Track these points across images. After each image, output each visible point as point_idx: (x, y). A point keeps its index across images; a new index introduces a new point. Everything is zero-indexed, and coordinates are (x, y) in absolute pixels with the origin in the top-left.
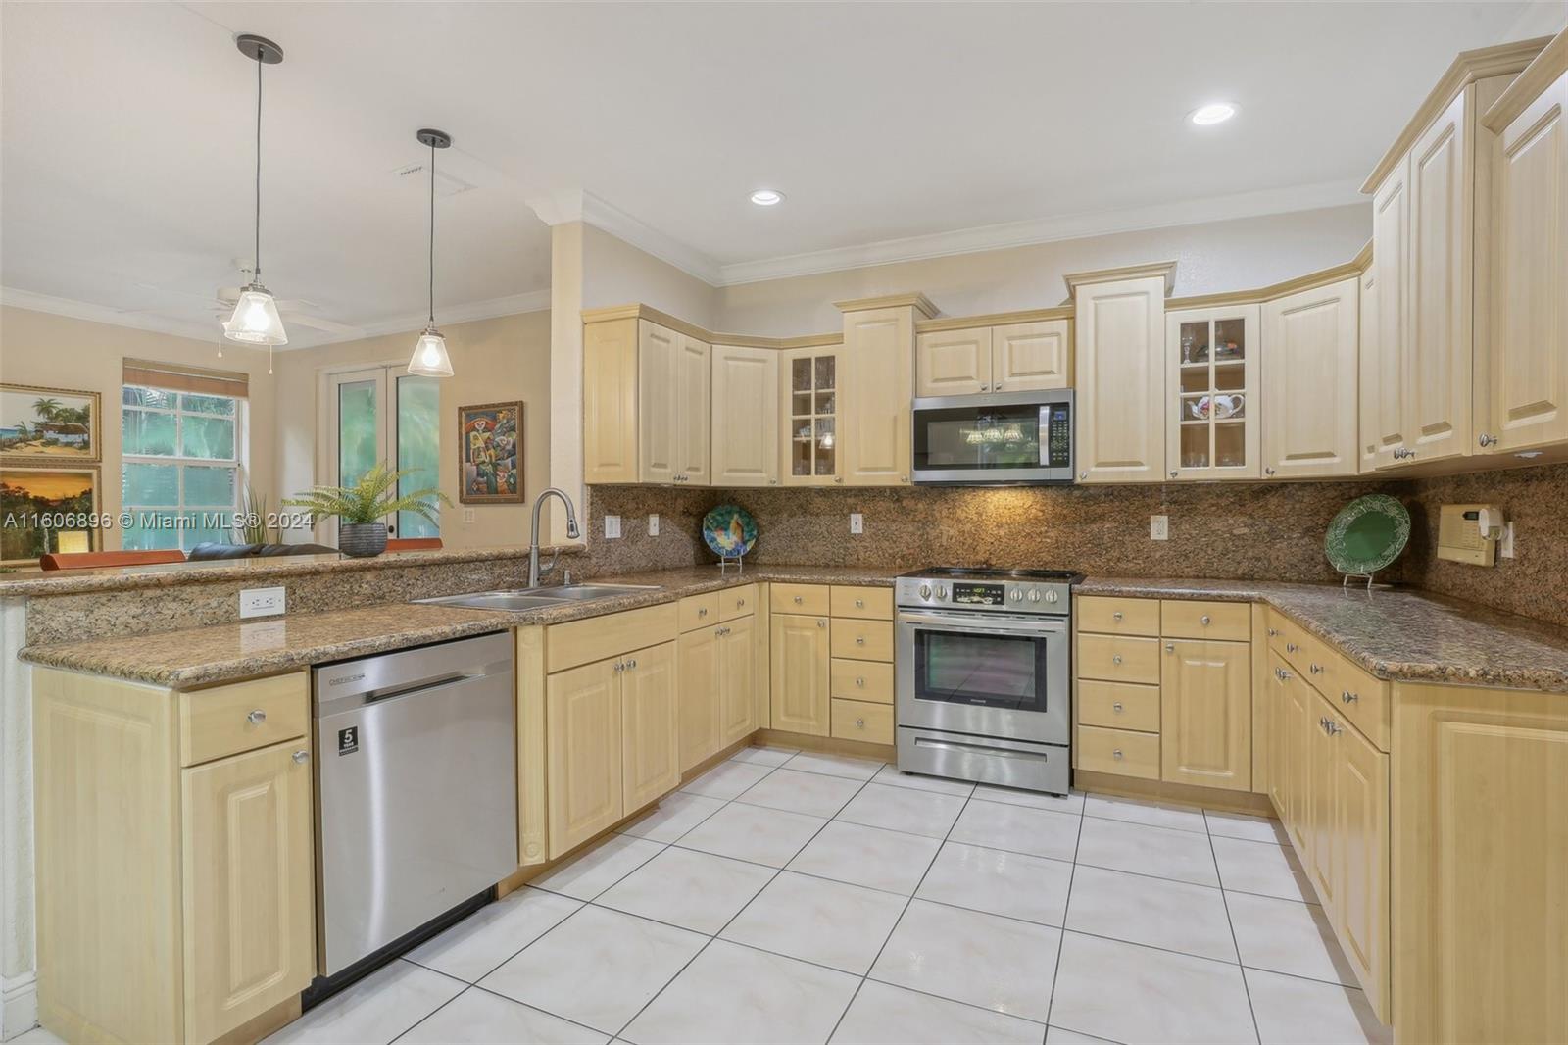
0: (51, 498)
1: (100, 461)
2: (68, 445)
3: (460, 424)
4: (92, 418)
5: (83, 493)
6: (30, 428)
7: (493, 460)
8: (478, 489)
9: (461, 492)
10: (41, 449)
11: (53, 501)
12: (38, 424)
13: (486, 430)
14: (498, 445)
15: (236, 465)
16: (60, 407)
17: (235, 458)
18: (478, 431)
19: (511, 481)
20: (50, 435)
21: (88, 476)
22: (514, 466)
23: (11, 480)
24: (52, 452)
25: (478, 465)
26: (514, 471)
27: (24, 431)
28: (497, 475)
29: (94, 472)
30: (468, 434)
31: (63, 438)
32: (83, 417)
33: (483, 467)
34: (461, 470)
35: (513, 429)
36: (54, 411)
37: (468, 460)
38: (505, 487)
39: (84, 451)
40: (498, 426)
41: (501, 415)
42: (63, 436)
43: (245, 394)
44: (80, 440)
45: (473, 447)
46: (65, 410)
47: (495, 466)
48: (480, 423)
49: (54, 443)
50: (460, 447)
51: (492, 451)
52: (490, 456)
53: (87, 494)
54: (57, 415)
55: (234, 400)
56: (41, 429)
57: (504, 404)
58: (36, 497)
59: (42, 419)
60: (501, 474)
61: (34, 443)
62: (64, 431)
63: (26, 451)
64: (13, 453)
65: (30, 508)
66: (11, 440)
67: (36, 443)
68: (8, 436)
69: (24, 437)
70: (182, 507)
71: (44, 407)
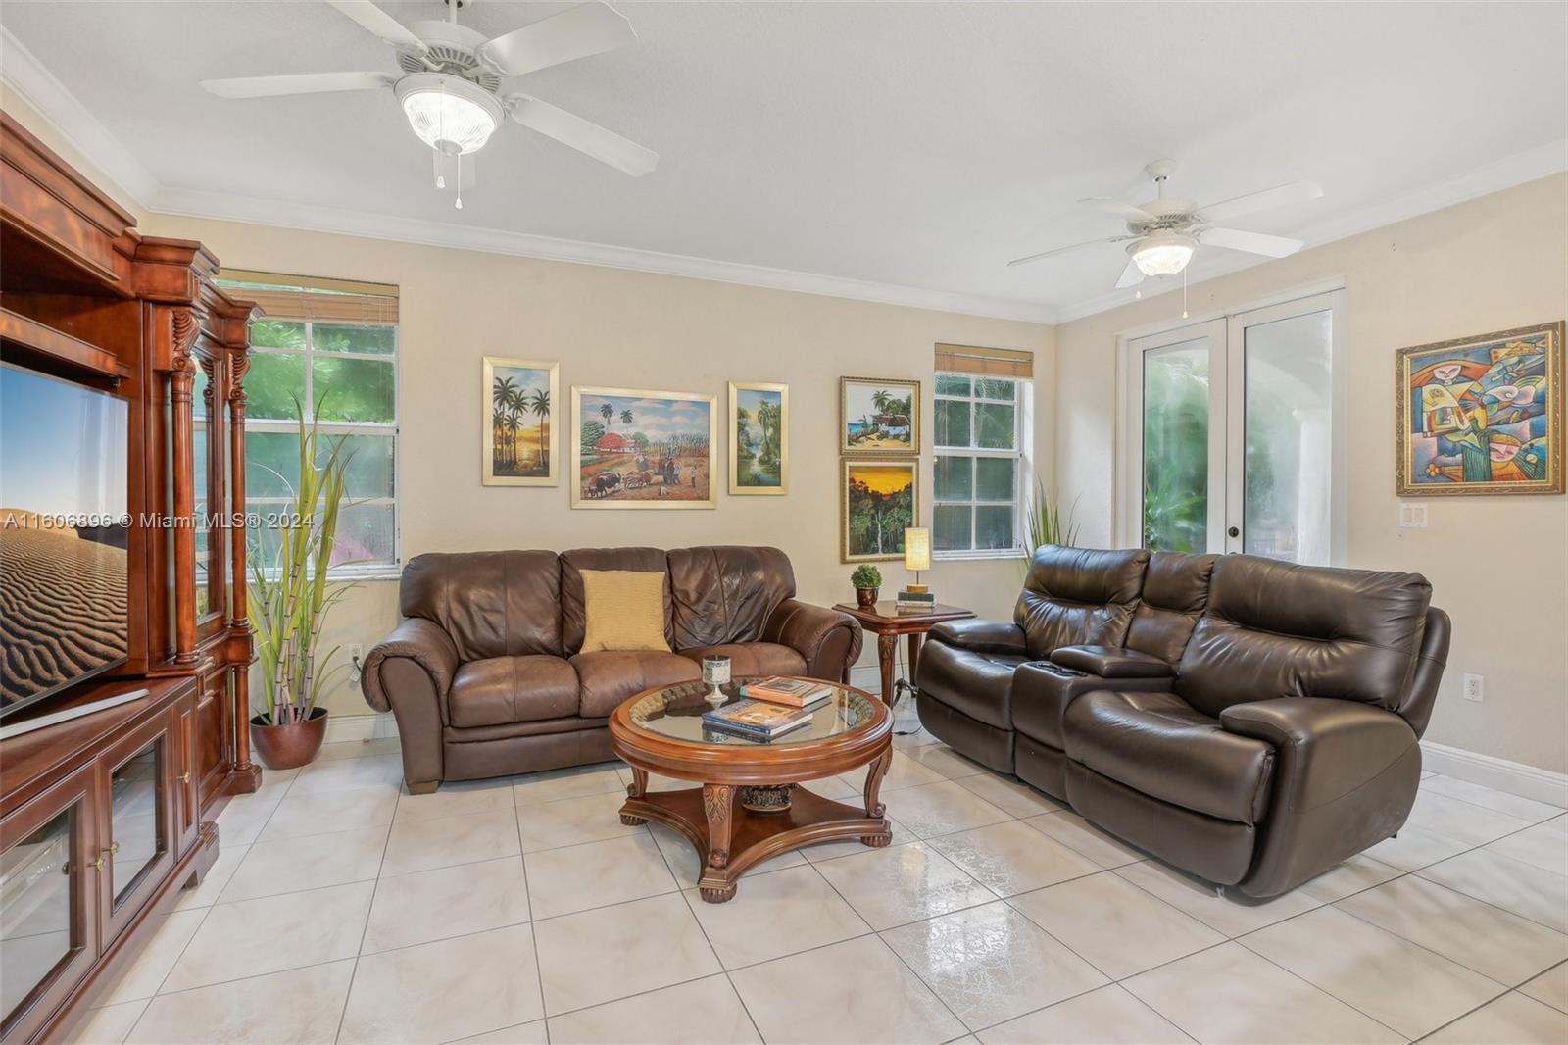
0: (883, 493)
1: (919, 453)
2: (896, 437)
3: (1400, 375)
4: (913, 409)
5: (906, 487)
6: (870, 421)
7: (1481, 425)
8: (1441, 474)
9: (1400, 479)
10: (879, 442)
11: (885, 496)
12: (875, 417)
13: (1463, 377)
14: (1498, 401)
15: (1019, 456)
16: (891, 398)
17: (1016, 448)
18: (1442, 382)
19: (1531, 457)
20: (883, 428)
21: (909, 470)
22: (1538, 432)
23: (858, 474)
24: (886, 445)
25: (1440, 436)
26: (1541, 442)
27: (865, 425)
28: (1490, 449)
29: (914, 464)
30: (1416, 388)
31: (893, 431)
32: (906, 408)
33: (1453, 438)
34: (1400, 445)
35: (1541, 371)
36: (887, 403)
37: (1417, 428)
38: (1513, 468)
39: (907, 444)
40: (1494, 369)
41: (1502, 352)
42: (891, 428)
43: (1029, 374)
44: (904, 432)
45: (1427, 408)
46: (893, 402)
47: (1487, 437)
48: (1449, 370)
49: (884, 436)
50: (1400, 410)
51: (1478, 413)
52: (1474, 420)
53: (909, 488)
54: (889, 407)
55: (1017, 381)
56: (878, 420)
57: (1515, 332)
58: (873, 492)
59: (877, 412)
60: (1503, 448)
61: (871, 436)
62: (893, 423)
63: (867, 445)
64: (858, 447)
65: (870, 502)
66: (856, 434)
67: (874, 436)
68: (855, 430)
69: (866, 431)
70: (975, 502)
71: (880, 400)
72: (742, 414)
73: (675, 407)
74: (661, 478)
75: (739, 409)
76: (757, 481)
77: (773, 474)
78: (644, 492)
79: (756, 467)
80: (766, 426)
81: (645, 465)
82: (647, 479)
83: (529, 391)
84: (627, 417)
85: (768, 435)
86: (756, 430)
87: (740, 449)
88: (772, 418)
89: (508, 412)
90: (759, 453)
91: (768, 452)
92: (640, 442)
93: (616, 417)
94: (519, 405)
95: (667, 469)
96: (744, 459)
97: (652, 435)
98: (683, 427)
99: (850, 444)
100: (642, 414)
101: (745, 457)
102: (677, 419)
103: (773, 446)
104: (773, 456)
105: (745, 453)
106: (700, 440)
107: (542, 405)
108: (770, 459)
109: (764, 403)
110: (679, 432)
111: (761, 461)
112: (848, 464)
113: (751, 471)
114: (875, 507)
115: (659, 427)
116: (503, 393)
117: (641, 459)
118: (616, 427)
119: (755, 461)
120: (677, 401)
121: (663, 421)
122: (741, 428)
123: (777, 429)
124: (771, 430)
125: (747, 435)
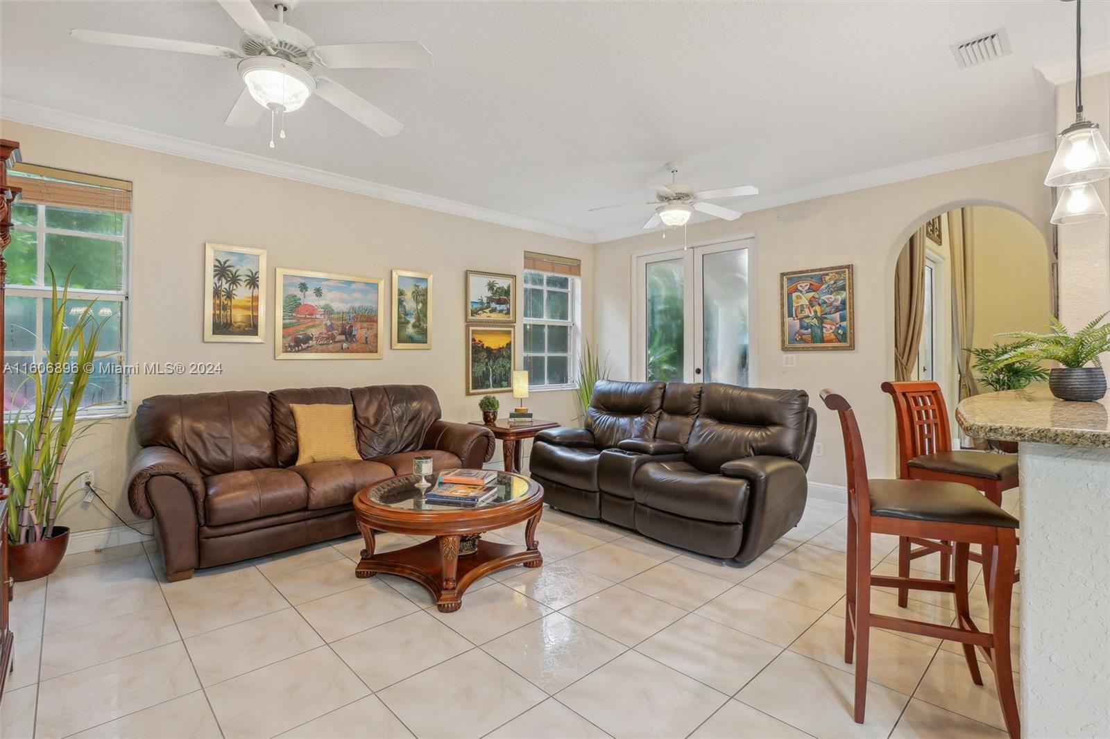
0: (494, 348)
1: (515, 322)
2: (501, 311)
3: (782, 287)
4: (511, 293)
5: (507, 344)
6: (485, 300)
7: (819, 314)
8: (802, 339)
9: (783, 342)
10: (490, 315)
11: (494, 350)
12: (488, 298)
13: (811, 290)
14: (825, 303)
15: (572, 325)
16: (498, 286)
17: (570, 320)
18: (801, 292)
19: (840, 331)
20: (493, 305)
21: (509, 333)
22: (843, 319)
23: (477, 336)
24: (494, 316)
25: (801, 320)
26: (844, 324)
27: (482, 303)
28: (823, 327)
29: (512, 329)
30: (790, 295)
31: (499, 307)
32: (507, 292)
33: (807, 321)
34: (783, 323)
35: (843, 288)
36: (495, 289)
37: (790, 315)
38: (833, 336)
39: (508, 316)
40: (824, 286)
41: (827, 278)
42: (499, 305)
43: (579, 274)
44: (506, 308)
45: (795, 304)
46: (499, 288)
47: (821, 320)
48: (804, 286)
49: (493, 310)
50: (782, 305)
51: (817, 308)
52: (816, 312)
53: (509, 345)
54: (496, 291)
55: (570, 278)
56: (490, 300)
57: (832, 268)
58: (487, 347)
59: (489, 294)
60: (828, 326)
61: (486, 311)
62: (499, 302)
63: (483, 316)
64: (477, 317)
65: (484, 354)
66: (476, 309)
67: (487, 311)
68: (475, 306)
69: (483, 307)
70: (546, 354)
71: (491, 286)
72: (401, 293)
73: (354, 286)
74: (343, 337)
75: (399, 290)
76: (411, 340)
77: (421, 336)
78: (330, 347)
79: (410, 330)
80: (417, 302)
81: (331, 328)
82: (333, 337)
83: (243, 271)
84: (318, 292)
85: (419, 308)
86: (410, 304)
87: (399, 317)
88: (421, 296)
89: (225, 286)
90: (412, 321)
91: (418, 320)
92: (328, 311)
93: (310, 292)
94: (234, 280)
95: (348, 334)
96: (402, 324)
97: (338, 306)
98: (358, 301)
99: (472, 315)
100: (330, 291)
101: (403, 323)
102: (355, 295)
103: (422, 315)
104: (421, 322)
105: (403, 320)
106: (371, 310)
107: (253, 282)
108: (420, 325)
109: (416, 286)
110: (357, 305)
111: (414, 326)
112: (471, 328)
113: (407, 333)
114: (488, 357)
115: (342, 301)
116: (222, 271)
117: (329, 323)
118: (310, 299)
119: (410, 326)
120: (355, 282)
121: (345, 296)
122: (400, 303)
123: (425, 304)
124: (421, 305)
125: (404, 307)
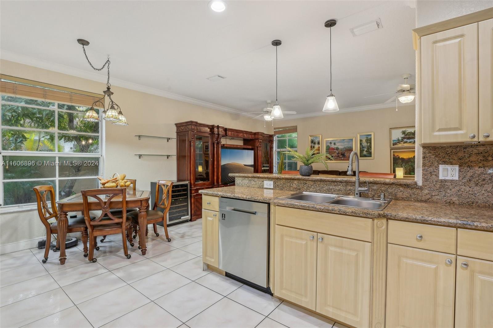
0: (405, 158)
2: (410, 142)
5: (414, 156)
6: (400, 139)
10: (404, 144)
11: (406, 159)
16: (408, 132)
20: (405, 140)
21: (414, 151)
23: (395, 153)
24: (406, 145)
27: (399, 140)
31: (408, 141)
32: (414, 134)
36: (406, 133)
39: (414, 144)
42: (408, 140)
44: (413, 141)
46: (409, 133)
49: (405, 142)
54: (407, 134)
56: (403, 138)
58: (401, 158)
59: (403, 136)
61: (401, 143)
62: (409, 138)
63: (400, 145)
64: (396, 146)
65: (400, 161)
66: (395, 143)
67: (402, 143)
68: (395, 142)
69: (399, 141)
71: (404, 133)
72: (361, 141)
73: (345, 141)
74: (342, 156)
75: (360, 140)
76: (365, 156)
77: (369, 154)
78: (338, 159)
79: (365, 153)
80: (367, 143)
81: (338, 153)
82: (339, 156)
83: (316, 141)
84: (335, 144)
85: (368, 145)
86: (365, 144)
87: (360, 149)
88: (369, 141)
89: (313, 145)
90: (366, 150)
91: (368, 149)
92: (337, 149)
93: (333, 144)
94: (315, 144)
95: (343, 155)
96: (361, 151)
97: (340, 147)
98: (346, 145)
99: (393, 145)
100: (338, 143)
101: (362, 151)
102: (345, 143)
103: (369, 147)
104: (369, 150)
105: (362, 150)
106: (351, 147)
107: (319, 143)
108: (369, 151)
109: (367, 137)
110: (346, 146)
111: (366, 151)
112: (392, 151)
113: (363, 154)
114: (402, 162)
115: (341, 145)
116: (312, 142)
117: (338, 152)
118: (333, 146)
119: (365, 151)
120: (345, 139)
121: (342, 144)
122: (361, 144)
123: (371, 143)
124: (369, 144)
125: (362, 145)
